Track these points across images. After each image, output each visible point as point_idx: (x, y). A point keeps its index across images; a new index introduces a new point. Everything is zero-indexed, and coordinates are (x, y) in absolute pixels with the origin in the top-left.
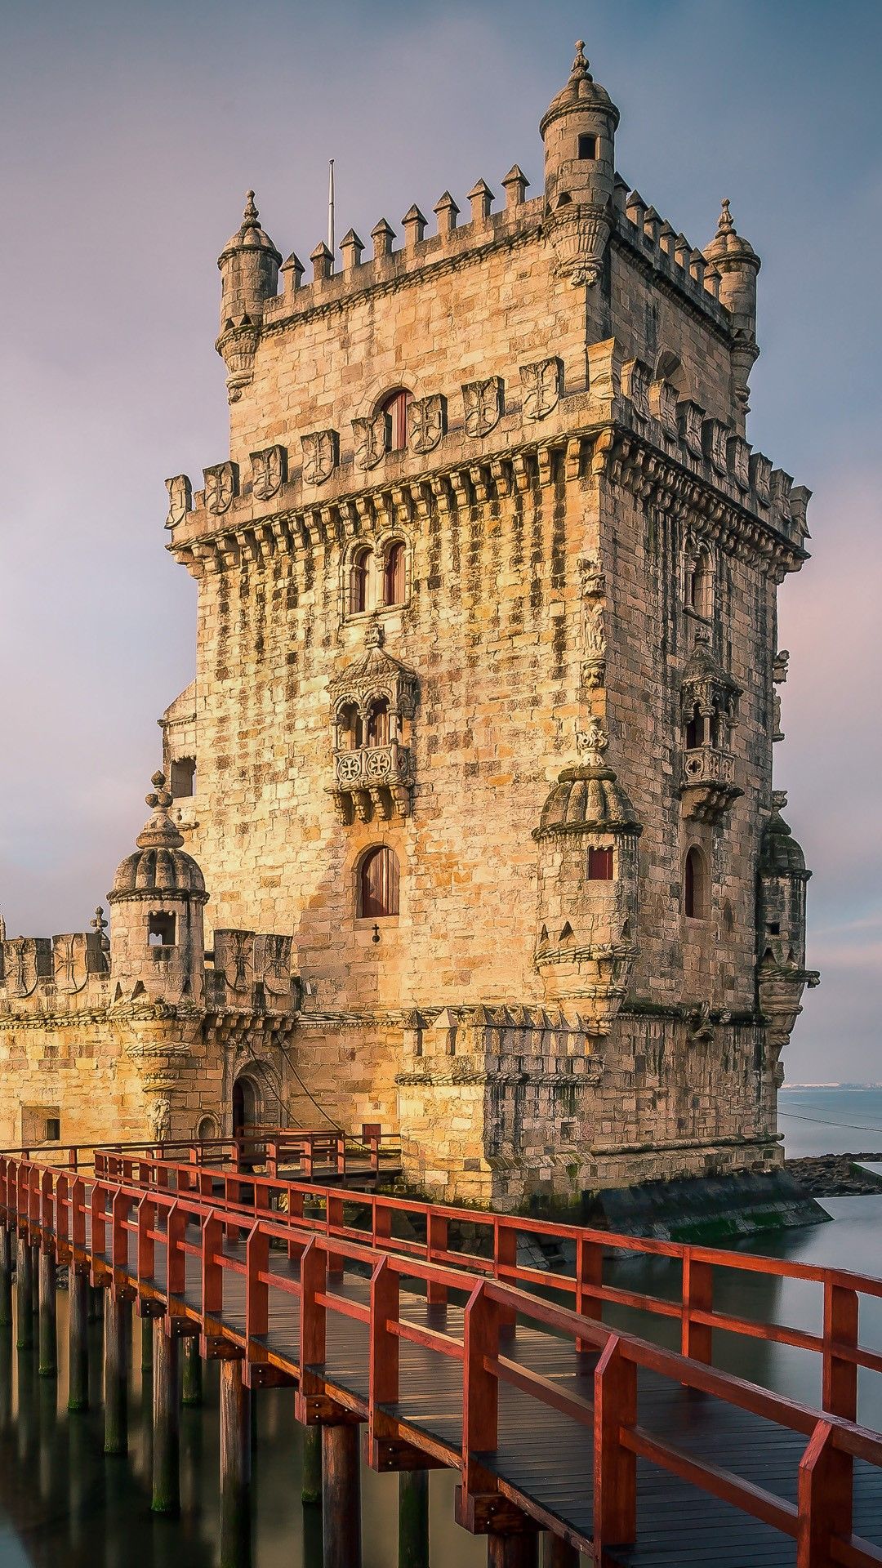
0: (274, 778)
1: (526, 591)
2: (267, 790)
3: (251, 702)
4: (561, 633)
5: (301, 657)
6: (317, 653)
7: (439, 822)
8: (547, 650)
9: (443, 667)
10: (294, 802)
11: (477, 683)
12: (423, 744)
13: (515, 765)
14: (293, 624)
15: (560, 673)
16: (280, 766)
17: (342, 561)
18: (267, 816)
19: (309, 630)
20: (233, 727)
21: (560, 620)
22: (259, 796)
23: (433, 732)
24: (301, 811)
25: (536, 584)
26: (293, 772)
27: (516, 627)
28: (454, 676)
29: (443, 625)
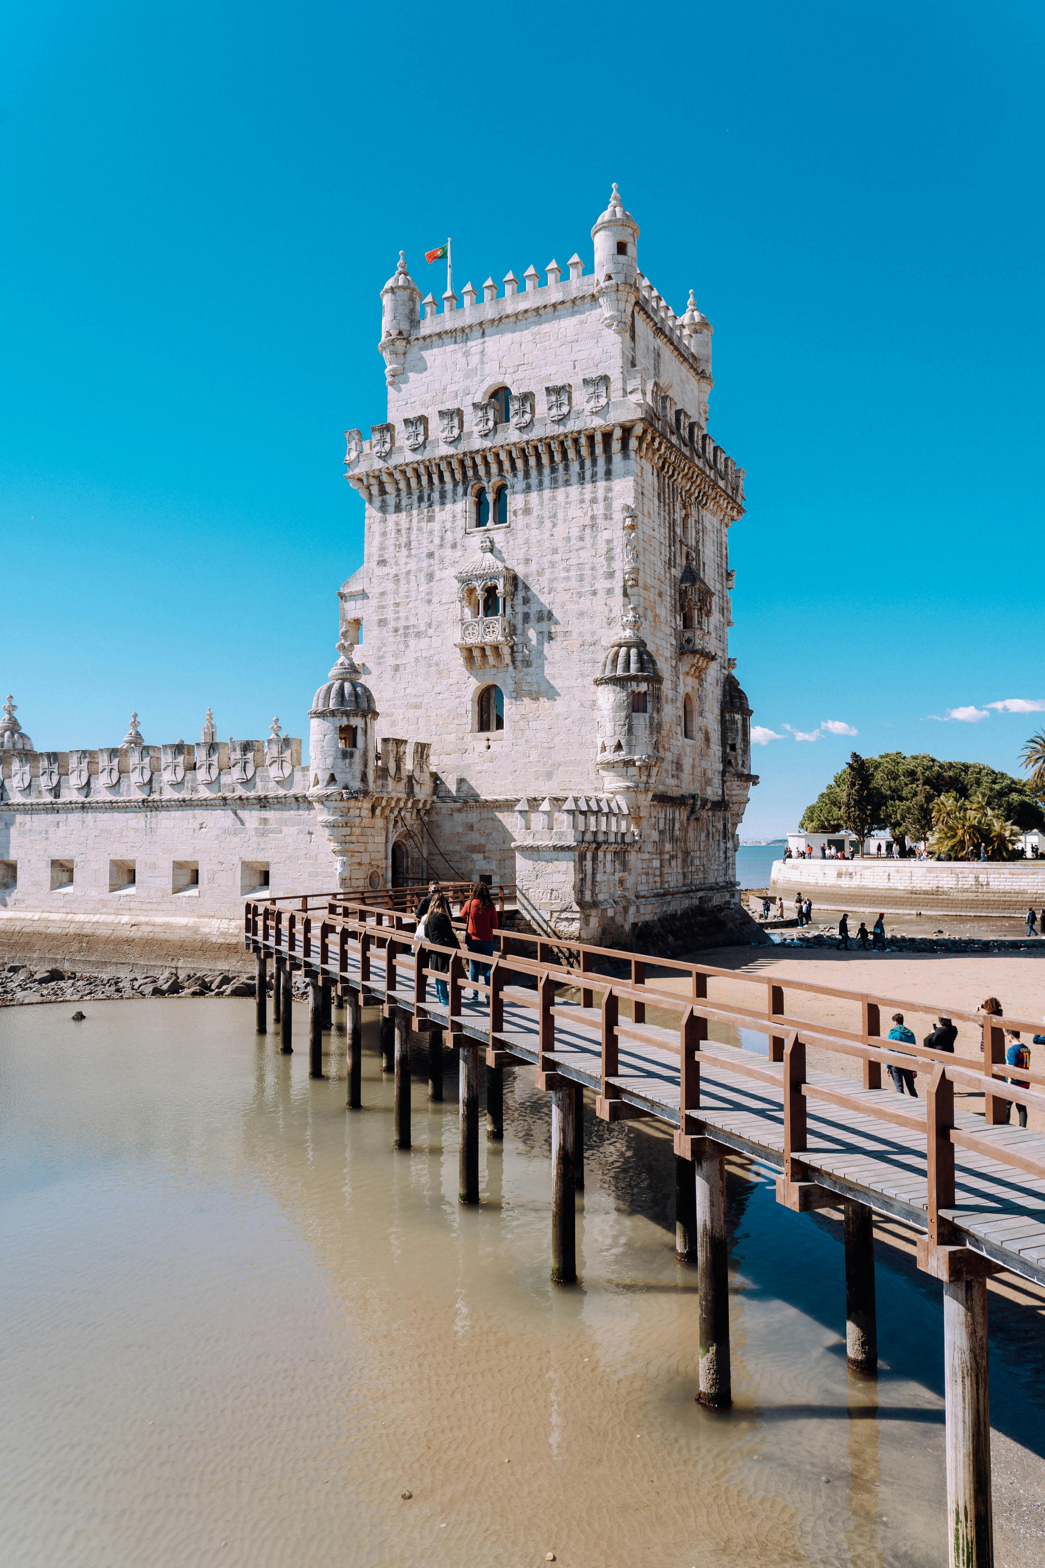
0: (418, 635)
1: (587, 521)
2: (412, 642)
3: (403, 582)
4: (610, 550)
5: (436, 555)
6: (448, 552)
7: (531, 670)
8: (602, 560)
9: (533, 567)
10: (431, 652)
11: (555, 579)
12: (520, 617)
13: (581, 634)
14: (431, 532)
15: (611, 575)
16: (423, 628)
17: (465, 494)
18: (413, 661)
19: (442, 538)
20: (390, 600)
21: (609, 542)
22: (407, 646)
23: (526, 610)
24: (436, 658)
25: (593, 517)
26: (431, 632)
27: (581, 544)
28: (540, 573)
29: (533, 540)
